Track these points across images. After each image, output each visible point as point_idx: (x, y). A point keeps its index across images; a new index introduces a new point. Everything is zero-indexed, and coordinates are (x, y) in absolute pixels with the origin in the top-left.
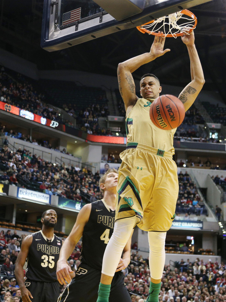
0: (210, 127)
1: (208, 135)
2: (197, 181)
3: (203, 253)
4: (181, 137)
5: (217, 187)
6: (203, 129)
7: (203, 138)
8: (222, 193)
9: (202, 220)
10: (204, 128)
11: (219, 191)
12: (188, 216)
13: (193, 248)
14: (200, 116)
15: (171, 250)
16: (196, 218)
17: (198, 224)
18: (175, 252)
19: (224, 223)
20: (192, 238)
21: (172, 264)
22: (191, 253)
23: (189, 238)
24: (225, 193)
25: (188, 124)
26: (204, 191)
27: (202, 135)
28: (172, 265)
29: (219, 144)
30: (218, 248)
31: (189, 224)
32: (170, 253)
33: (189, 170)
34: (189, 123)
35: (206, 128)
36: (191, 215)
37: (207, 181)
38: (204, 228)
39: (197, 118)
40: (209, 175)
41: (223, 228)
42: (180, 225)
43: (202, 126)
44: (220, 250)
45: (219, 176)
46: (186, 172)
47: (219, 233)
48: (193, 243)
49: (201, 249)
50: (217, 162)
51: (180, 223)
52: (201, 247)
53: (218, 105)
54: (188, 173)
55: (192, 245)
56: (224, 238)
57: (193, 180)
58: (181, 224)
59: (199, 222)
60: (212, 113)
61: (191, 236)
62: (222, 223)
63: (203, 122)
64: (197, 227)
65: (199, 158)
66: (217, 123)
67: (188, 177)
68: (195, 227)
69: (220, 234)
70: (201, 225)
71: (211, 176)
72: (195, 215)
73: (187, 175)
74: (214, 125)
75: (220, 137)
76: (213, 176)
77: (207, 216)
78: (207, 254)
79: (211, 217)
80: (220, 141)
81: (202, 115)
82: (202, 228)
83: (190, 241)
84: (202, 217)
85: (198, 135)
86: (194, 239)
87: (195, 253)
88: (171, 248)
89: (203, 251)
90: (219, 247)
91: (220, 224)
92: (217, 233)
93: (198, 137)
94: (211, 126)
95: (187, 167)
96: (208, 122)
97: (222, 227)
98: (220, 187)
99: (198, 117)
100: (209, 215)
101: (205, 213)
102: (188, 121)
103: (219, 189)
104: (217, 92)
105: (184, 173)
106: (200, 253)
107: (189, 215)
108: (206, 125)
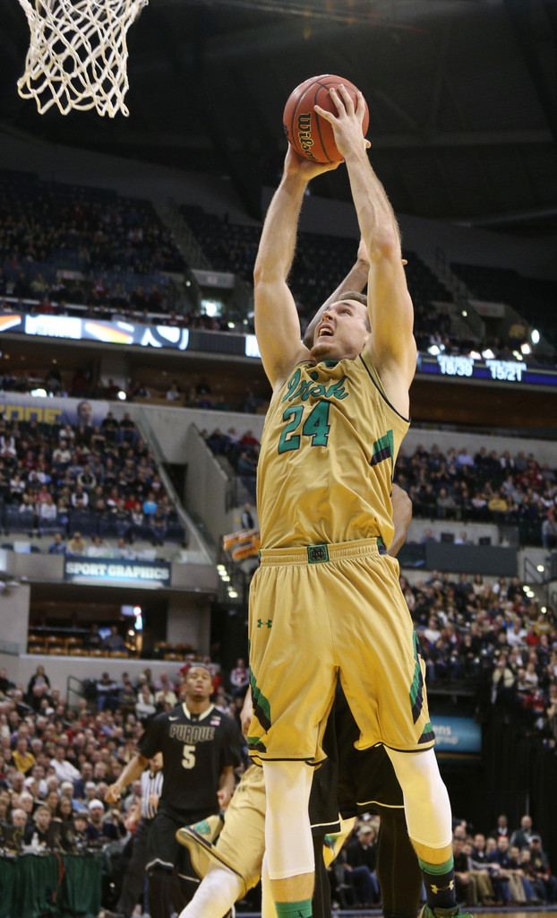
0: (201, 282)
1: (197, 307)
2: (156, 443)
3: (167, 656)
4: (113, 310)
5: (215, 462)
6: (180, 289)
7: (178, 314)
8: (230, 480)
9: (168, 560)
10: (184, 284)
11: (223, 473)
12: (128, 546)
13: (139, 641)
14: (174, 249)
15: (71, 647)
16: (150, 553)
17: (158, 570)
18: (86, 653)
19: (232, 569)
20: (137, 611)
21: (76, 686)
22: (132, 654)
23: (127, 610)
24: (239, 479)
25: (136, 271)
26: (178, 473)
27: (177, 305)
28: (74, 691)
29: (228, 334)
30: (213, 641)
31: (129, 569)
32: (69, 654)
33: (134, 410)
34: (140, 268)
35: (188, 284)
36: (137, 545)
37: (187, 444)
38: (174, 582)
39: (164, 255)
40: (193, 425)
41: (231, 584)
42: (102, 573)
43: (179, 278)
44: (217, 646)
45: (224, 431)
46: (127, 415)
47: (216, 597)
48: (139, 625)
49: (163, 644)
50: (218, 387)
51: (102, 567)
52: (163, 636)
53: (226, 217)
54: (132, 418)
55: (137, 632)
56: (232, 613)
57: (146, 441)
58: (106, 571)
59: (159, 563)
60: (208, 240)
61: (134, 604)
62: (227, 570)
63: (180, 266)
64: (155, 580)
65: (165, 374)
66: (224, 270)
67: (130, 429)
68: (147, 578)
69: (220, 600)
70: (164, 574)
71: (201, 429)
72: (148, 545)
73: (127, 423)
74: (212, 278)
75: (231, 313)
76: (205, 431)
77: (184, 545)
78: (181, 657)
79: (197, 548)
80: (231, 325)
81: (179, 247)
82: (167, 582)
83: (132, 619)
84: (168, 549)
85: (164, 304)
86: (143, 614)
87: (146, 654)
88: (73, 640)
89: (170, 650)
90: (214, 638)
91: (222, 570)
92: (211, 599)
93: (166, 312)
94: (205, 278)
95: (129, 399)
96: (196, 268)
97: (226, 579)
98: (225, 462)
99: (166, 249)
100: (191, 545)
101: (179, 537)
102: (138, 262)
103: (222, 468)
104: (227, 178)
105: (119, 417)
106: (160, 656)
107: (131, 542)
108: (189, 277)
